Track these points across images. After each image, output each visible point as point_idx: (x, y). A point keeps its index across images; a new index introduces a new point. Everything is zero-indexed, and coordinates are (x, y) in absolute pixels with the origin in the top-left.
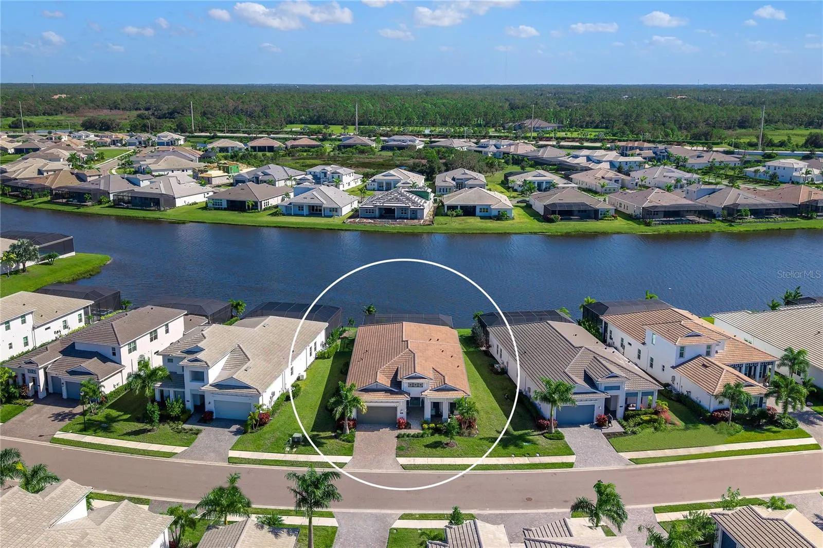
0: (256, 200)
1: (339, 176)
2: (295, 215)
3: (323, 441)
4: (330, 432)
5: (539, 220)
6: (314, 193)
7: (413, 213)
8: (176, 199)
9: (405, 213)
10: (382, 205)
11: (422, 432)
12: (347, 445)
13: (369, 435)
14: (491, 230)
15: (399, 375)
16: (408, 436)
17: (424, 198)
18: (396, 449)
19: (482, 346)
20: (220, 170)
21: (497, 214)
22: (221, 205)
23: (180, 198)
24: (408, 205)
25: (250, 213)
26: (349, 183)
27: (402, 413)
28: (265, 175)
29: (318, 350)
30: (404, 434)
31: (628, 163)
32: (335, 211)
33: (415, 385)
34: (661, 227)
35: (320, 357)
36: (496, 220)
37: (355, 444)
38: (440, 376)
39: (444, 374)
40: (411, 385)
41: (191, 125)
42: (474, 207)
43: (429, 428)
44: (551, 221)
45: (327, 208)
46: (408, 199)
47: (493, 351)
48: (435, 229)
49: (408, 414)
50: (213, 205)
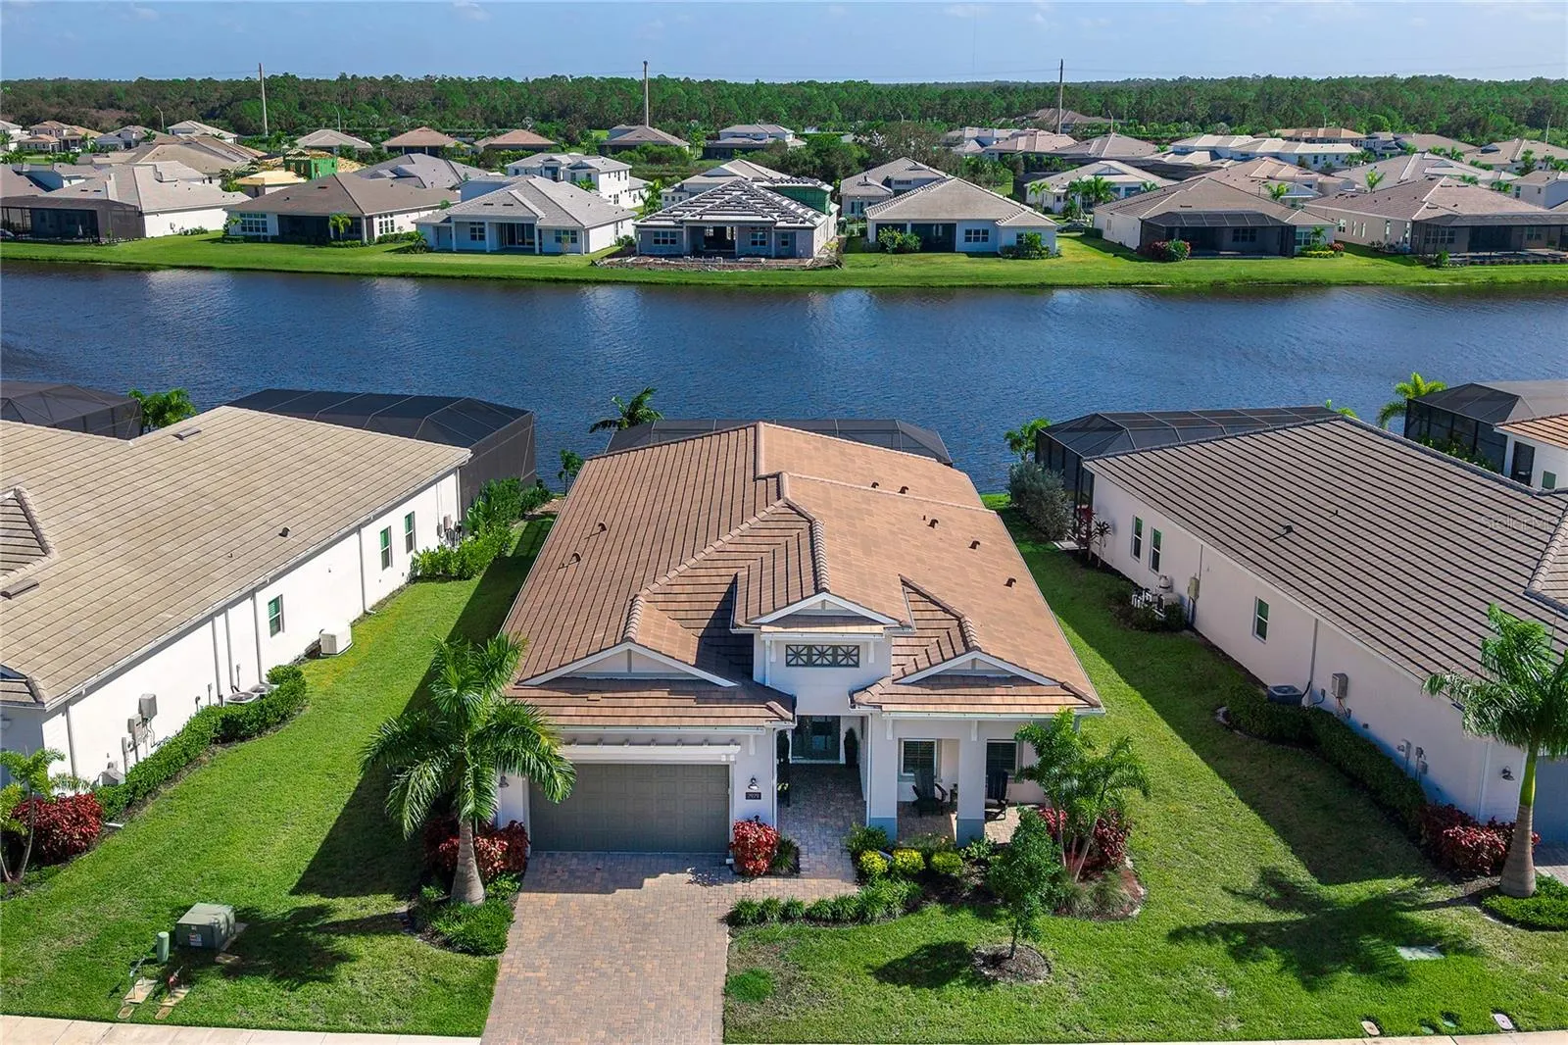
0: (355, 212)
1: (589, 175)
2: (460, 251)
3: (342, 943)
4: (388, 897)
5: (1131, 259)
6: (515, 192)
7: (785, 243)
8: (146, 217)
9: (762, 243)
10: (698, 218)
11: (854, 891)
12: (463, 968)
13: (586, 912)
14: (999, 278)
15: (739, 608)
16: (787, 914)
17: (814, 208)
18: (726, 994)
19: (1059, 536)
20: (288, 169)
21: (1015, 243)
22: (265, 230)
23: (156, 213)
24: (769, 219)
25: (340, 246)
26: (616, 196)
27: (757, 796)
28: (399, 177)
29: (420, 547)
30: (769, 904)
31: (1320, 158)
32: (571, 237)
33: (822, 654)
34: (1469, 270)
35: (431, 571)
36: (1013, 258)
37: (509, 963)
38: (940, 615)
39: (958, 609)
40: (797, 655)
41: (262, 119)
42: (949, 228)
43: (890, 873)
44: (1164, 256)
45: (549, 230)
46: (769, 204)
47: (1116, 551)
48: (844, 277)
49: (783, 798)
50: (244, 229)
